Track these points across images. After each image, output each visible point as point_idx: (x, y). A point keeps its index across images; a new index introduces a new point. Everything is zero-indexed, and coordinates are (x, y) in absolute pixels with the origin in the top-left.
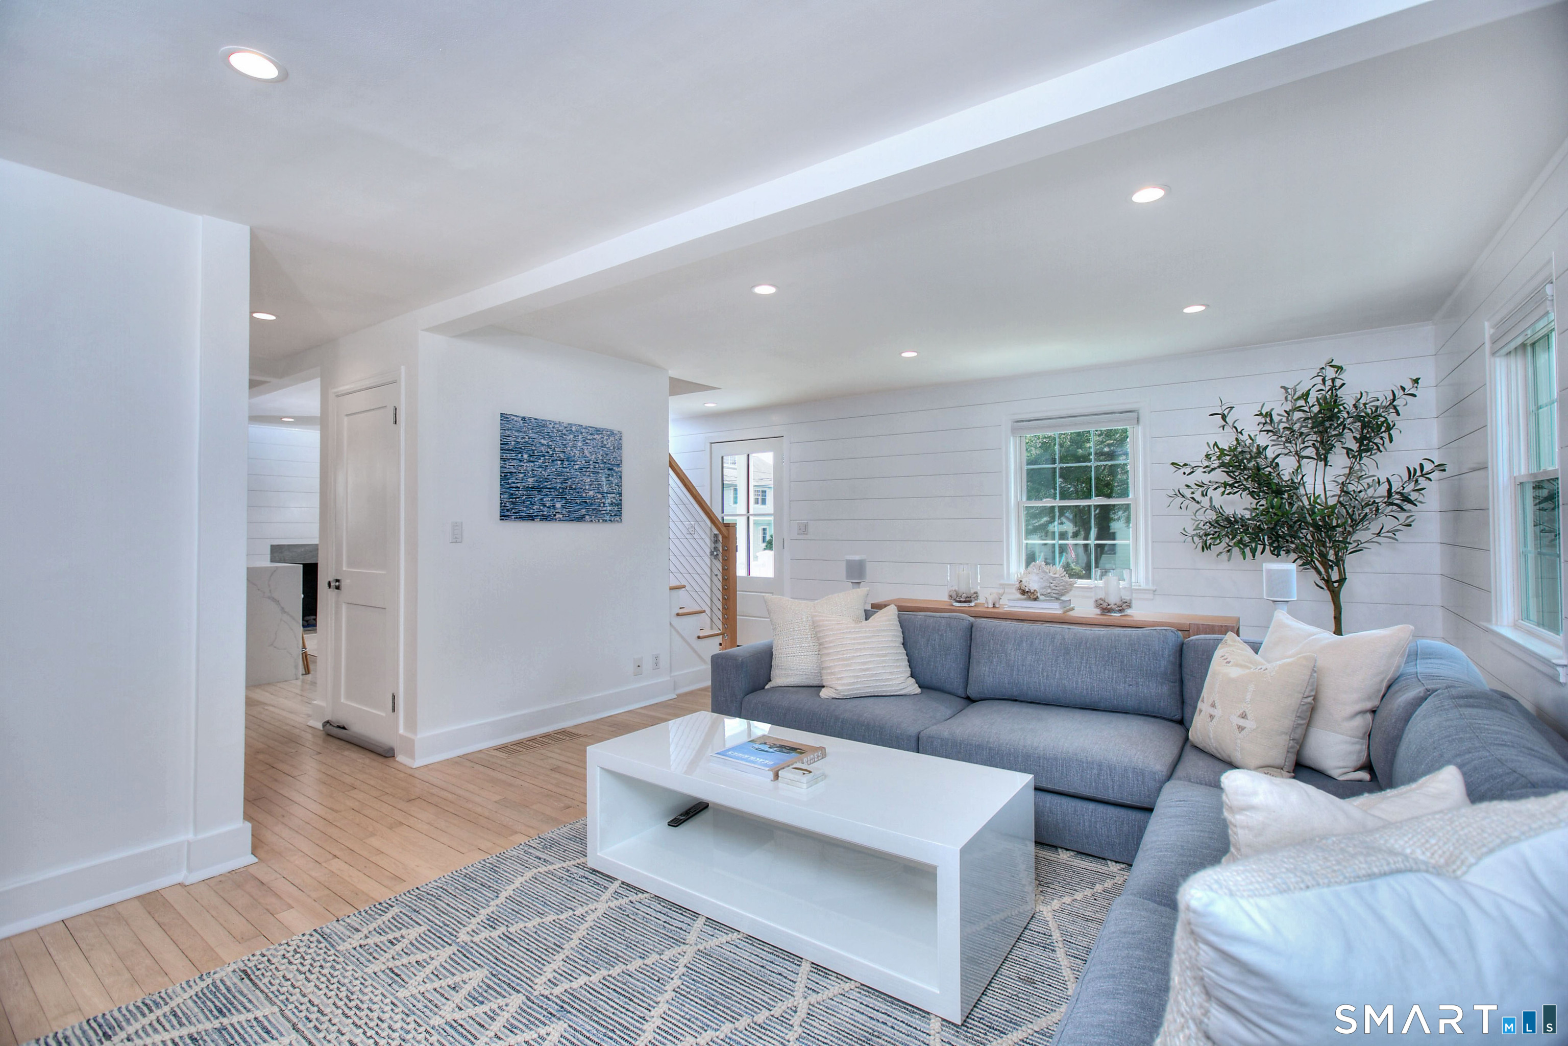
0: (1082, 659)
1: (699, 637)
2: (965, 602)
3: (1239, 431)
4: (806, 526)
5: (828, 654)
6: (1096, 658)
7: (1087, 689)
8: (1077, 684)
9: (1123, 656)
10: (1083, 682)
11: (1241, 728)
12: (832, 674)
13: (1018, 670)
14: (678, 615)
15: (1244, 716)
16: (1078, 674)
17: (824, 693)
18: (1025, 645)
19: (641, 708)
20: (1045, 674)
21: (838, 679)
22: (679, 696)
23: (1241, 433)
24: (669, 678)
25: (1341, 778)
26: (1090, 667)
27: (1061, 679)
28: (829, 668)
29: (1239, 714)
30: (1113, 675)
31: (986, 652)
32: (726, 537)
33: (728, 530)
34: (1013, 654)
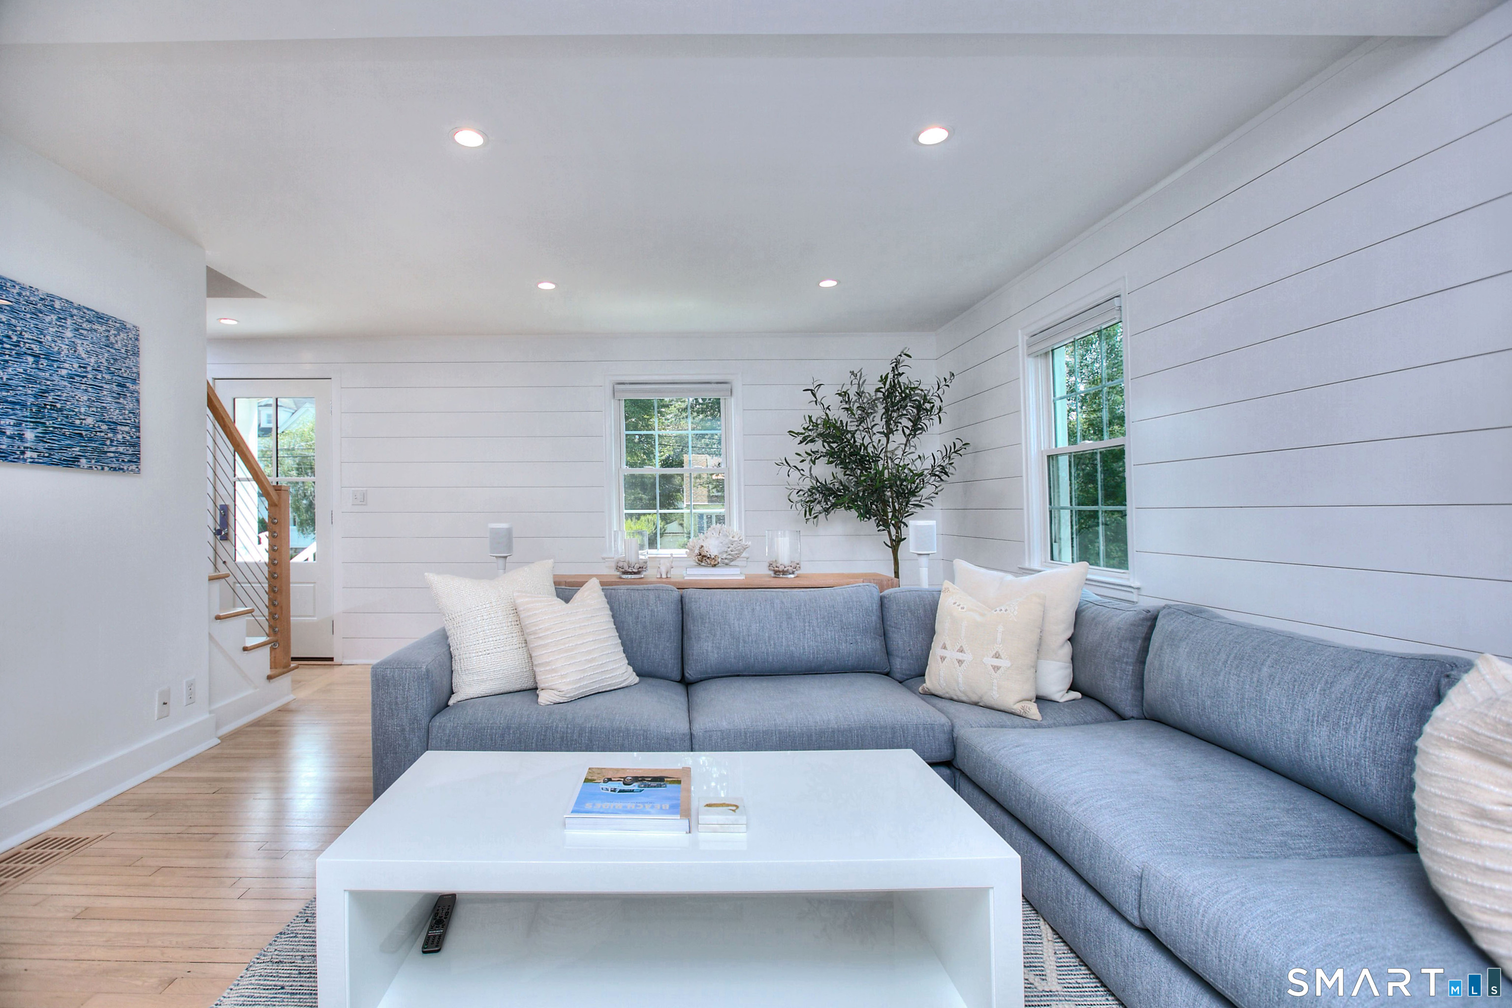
0: (804, 622)
1: (245, 649)
2: (635, 573)
3: (825, 407)
4: (364, 495)
5: (544, 646)
6: (817, 619)
7: (813, 653)
8: (804, 649)
9: (841, 615)
10: (809, 647)
11: (996, 668)
12: (554, 670)
13: (745, 642)
14: (218, 618)
15: (997, 656)
16: (804, 638)
17: (544, 698)
18: (746, 613)
19: (170, 770)
20: (772, 642)
21: (562, 676)
22: (223, 739)
23: (828, 408)
24: (206, 716)
25: (1062, 700)
26: (813, 630)
27: (788, 646)
28: (547, 663)
29: (992, 655)
30: (835, 635)
31: (707, 625)
32: (276, 505)
33: (279, 495)
34: (736, 625)
